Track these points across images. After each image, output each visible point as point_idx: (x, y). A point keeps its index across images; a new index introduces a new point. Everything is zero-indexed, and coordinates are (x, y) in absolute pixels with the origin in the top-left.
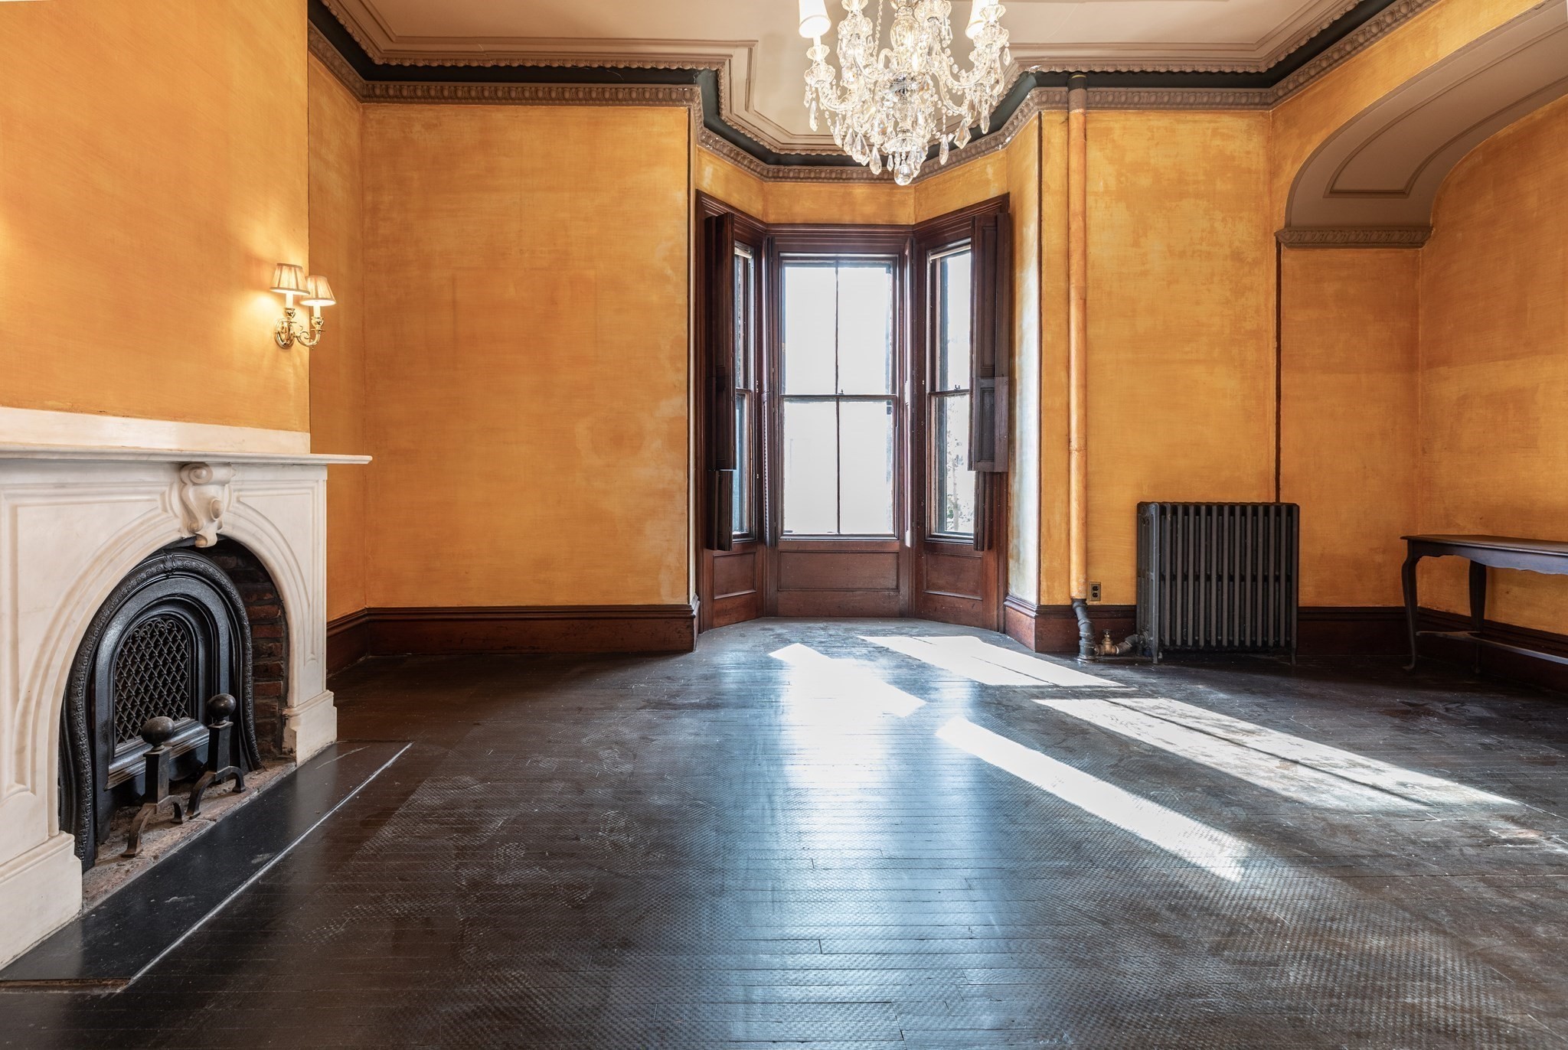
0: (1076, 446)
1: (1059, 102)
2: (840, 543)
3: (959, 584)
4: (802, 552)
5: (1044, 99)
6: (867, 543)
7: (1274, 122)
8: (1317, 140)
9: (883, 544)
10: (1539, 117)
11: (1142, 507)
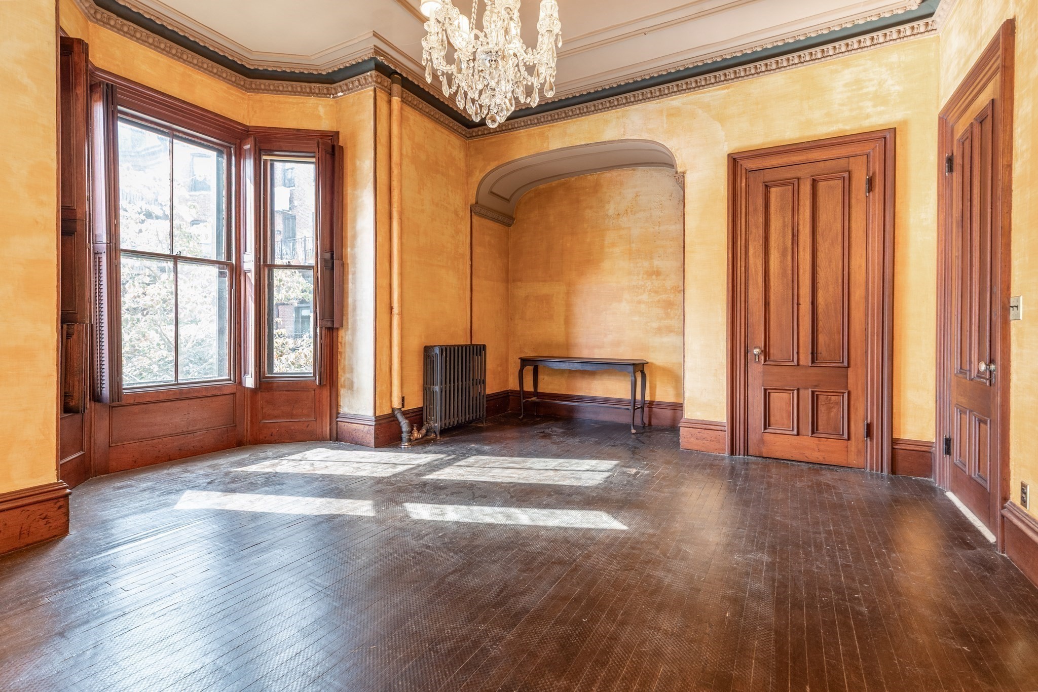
0: (397, 312)
1: (386, 87)
2: (181, 392)
3: (294, 412)
4: (139, 404)
5: (379, 80)
6: (207, 388)
7: (469, 148)
8: (493, 165)
9: (220, 388)
10: (554, 185)
11: (427, 350)
